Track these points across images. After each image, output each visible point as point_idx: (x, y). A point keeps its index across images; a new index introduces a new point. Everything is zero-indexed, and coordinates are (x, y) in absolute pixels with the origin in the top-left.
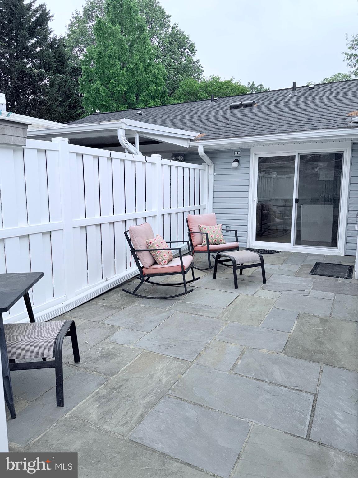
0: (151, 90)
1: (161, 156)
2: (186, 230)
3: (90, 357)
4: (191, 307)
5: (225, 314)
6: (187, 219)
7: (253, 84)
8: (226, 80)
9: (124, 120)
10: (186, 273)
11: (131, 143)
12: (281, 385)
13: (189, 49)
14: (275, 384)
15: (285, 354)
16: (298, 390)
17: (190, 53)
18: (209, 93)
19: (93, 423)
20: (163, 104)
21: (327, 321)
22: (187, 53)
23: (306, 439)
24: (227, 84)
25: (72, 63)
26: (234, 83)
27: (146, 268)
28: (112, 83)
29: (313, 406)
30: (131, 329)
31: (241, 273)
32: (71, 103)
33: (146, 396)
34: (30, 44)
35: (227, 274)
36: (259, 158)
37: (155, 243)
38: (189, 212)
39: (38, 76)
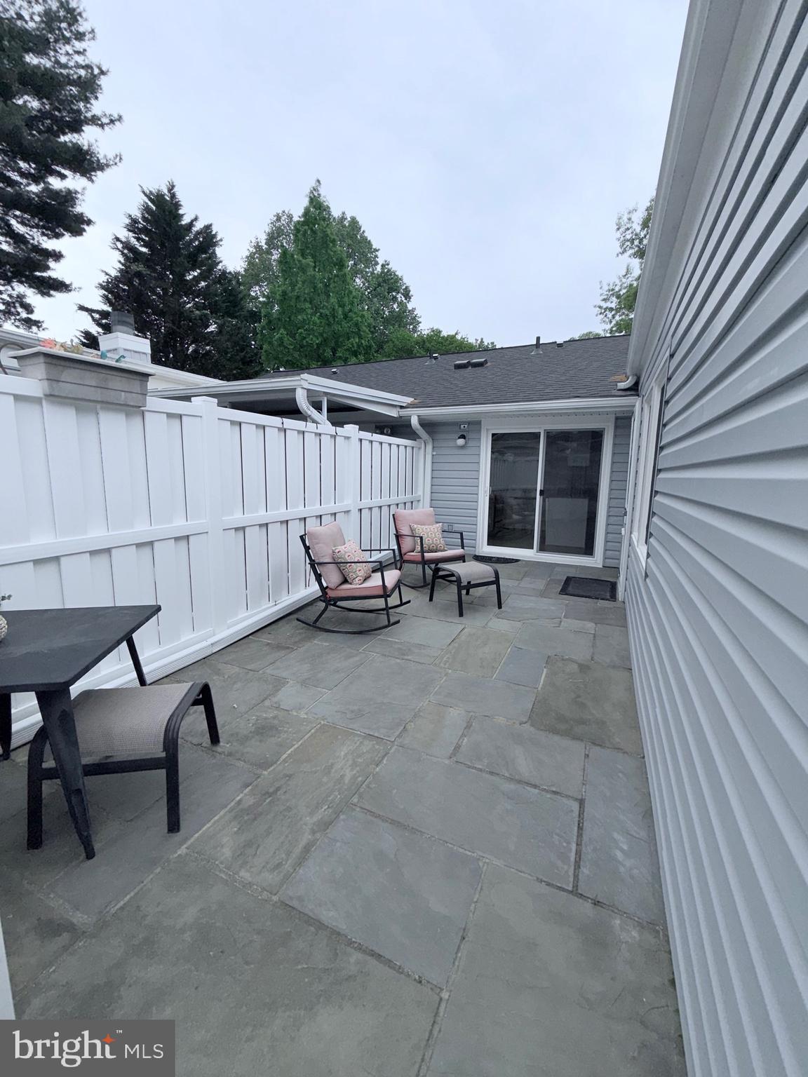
0: (352, 344)
1: (358, 427)
2: (393, 531)
3: (237, 734)
4: (397, 646)
5: (445, 659)
6: (393, 515)
7: (482, 341)
8: (449, 334)
9: (305, 376)
10: (389, 596)
11: (316, 409)
12: (528, 784)
13: (403, 294)
14: (519, 782)
15: (532, 725)
16: (555, 793)
17: (403, 299)
18: (428, 350)
19: (223, 866)
20: (367, 361)
21: (588, 667)
22: (399, 299)
23: (572, 892)
24: (452, 339)
25: (250, 306)
26: (459, 338)
27: (331, 589)
28: (301, 333)
29: (579, 824)
30: (304, 683)
31: (468, 593)
32: (245, 357)
33: (318, 807)
34: (191, 277)
35: (448, 594)
36: (493, 435)
37: (346, 552)
38: (397, 505)
39: (201, 319)
